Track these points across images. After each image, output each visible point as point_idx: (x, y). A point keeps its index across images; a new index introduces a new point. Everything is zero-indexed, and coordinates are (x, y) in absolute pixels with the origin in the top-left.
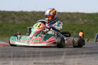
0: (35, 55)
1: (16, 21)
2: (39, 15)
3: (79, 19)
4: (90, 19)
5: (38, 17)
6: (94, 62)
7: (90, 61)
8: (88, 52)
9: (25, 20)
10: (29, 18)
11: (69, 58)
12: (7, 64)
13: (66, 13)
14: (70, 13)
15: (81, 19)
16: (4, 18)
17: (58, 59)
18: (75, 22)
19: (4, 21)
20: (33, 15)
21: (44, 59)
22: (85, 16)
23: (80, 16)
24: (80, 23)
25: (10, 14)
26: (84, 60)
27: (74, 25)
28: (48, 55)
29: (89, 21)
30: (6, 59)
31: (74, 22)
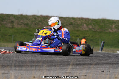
0: (36, 64)
1: (15, 25)
2: (40, 19)
3: (83, 25)
4: (95, 25)
5: (39, 22)
6: (101, 74)
7: (97, 73)
8: (94, 62)
9: (24, 24)
10: (29, 23)
11: (74, 68)
12: (7, 74)
13: (69, 18)
14: (73, 18)
15: (85, 25)
16: (2, 21)
17: (62, 70)
18: (79, 28)
19: (2, 24)
20: (34, 19)
21: (47, 69)
22: (90, 22)
23: (84, 21)
24: (84, 29)
25: (9, 17)
26: (90, 71)
27: (78, 31)
28: (51, 65)
29: (94, 27)
30: (5, 69)
31: (77, 28)
